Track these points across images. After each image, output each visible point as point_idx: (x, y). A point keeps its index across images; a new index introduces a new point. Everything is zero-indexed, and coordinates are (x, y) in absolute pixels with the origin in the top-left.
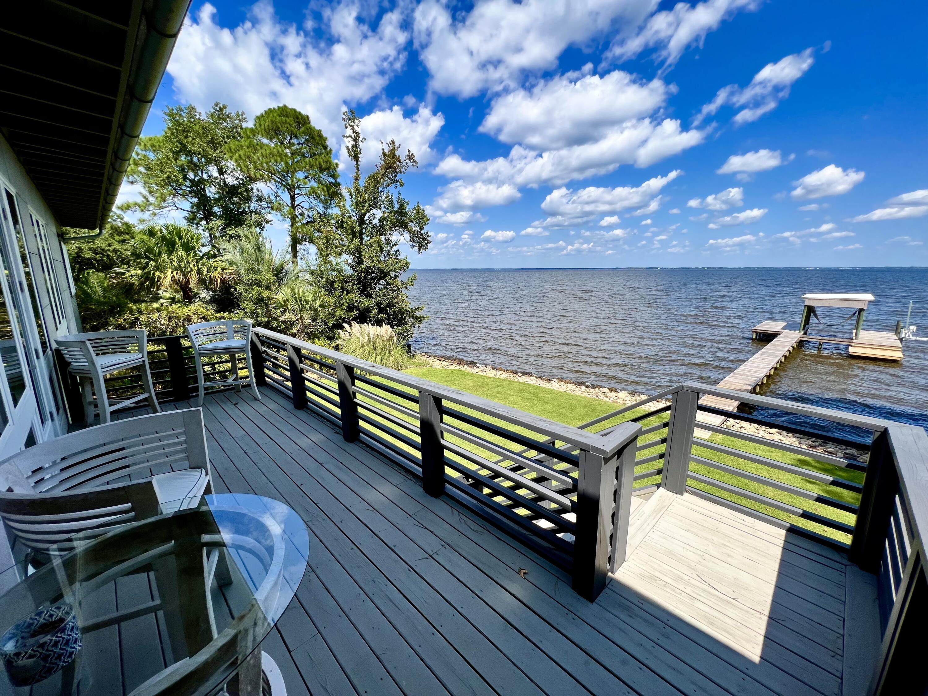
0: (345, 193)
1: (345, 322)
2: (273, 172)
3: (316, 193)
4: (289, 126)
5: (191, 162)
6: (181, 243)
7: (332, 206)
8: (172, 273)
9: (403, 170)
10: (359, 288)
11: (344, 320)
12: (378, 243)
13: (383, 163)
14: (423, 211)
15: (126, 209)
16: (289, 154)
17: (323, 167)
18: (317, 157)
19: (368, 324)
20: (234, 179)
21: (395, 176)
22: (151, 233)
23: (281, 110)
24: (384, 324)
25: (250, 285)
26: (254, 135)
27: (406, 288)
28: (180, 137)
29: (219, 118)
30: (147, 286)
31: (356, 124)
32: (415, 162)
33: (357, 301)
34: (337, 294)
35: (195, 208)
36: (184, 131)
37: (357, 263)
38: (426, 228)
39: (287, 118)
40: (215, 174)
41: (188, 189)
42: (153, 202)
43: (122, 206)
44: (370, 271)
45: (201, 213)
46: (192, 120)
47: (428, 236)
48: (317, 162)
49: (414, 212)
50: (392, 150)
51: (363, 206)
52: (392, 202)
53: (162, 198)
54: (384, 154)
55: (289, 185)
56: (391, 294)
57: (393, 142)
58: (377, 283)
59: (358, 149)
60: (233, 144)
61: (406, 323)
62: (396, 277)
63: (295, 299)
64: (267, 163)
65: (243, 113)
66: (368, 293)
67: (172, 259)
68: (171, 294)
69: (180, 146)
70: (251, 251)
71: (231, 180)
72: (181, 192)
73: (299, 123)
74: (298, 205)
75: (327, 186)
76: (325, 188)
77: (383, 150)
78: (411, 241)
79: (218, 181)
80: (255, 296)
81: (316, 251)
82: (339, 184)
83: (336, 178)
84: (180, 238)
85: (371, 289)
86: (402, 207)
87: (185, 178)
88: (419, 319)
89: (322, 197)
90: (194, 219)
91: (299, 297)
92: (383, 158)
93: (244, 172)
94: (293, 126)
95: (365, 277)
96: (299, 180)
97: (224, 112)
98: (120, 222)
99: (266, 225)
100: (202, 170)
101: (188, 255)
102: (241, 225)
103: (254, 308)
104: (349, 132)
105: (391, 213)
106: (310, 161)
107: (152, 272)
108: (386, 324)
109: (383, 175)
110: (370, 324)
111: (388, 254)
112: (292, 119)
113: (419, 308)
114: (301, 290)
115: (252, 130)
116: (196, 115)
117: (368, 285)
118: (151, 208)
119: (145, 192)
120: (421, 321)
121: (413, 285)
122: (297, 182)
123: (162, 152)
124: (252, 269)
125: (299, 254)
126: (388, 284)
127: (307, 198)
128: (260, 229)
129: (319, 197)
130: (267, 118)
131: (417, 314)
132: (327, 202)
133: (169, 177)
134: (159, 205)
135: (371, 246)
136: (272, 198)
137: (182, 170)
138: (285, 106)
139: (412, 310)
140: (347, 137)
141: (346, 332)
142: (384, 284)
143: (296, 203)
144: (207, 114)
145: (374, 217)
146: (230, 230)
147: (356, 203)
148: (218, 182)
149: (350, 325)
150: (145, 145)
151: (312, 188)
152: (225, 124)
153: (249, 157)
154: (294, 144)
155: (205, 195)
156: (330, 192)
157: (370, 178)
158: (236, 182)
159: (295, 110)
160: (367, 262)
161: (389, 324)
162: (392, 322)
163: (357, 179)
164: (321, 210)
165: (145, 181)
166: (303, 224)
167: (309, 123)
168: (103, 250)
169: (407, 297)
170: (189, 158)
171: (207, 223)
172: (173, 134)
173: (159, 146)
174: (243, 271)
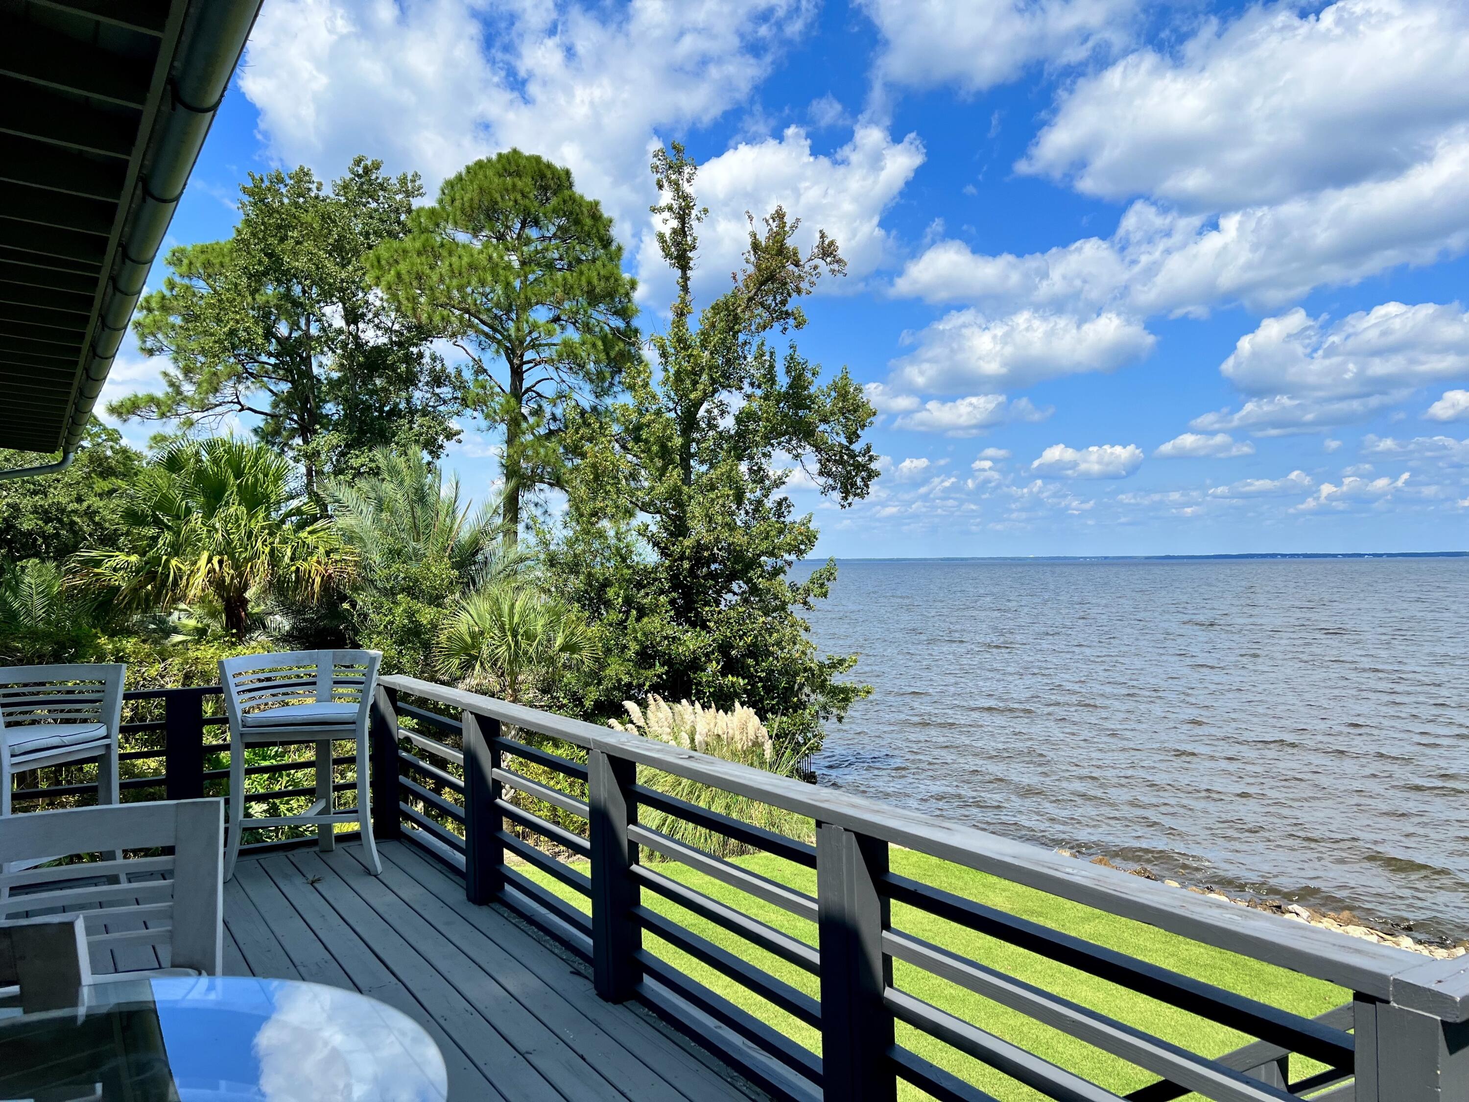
0: (650, 354)
1: (629, 698)
2: (473, 309)
3: (576, 356)
4: (519, 197)
5: (287, 296)
6: (239, 486)
7: (615, 389)
8: (210, 560)
9: (804, 285)
10: (672, 602)
11: (628, 691)
12: (732, 480)
13: (751, 269)
14: (859, 390)
15: (129, 412)
16: (516, 264)
17: (598, 290)
18: (584, 267)
19: (693, 703)
20: (380, 333)
21: (784, 302)
22: (173, 463)
23: (504, 161)
24: (737, 704)
25: (391, 593)
26: (438, 225)
27: (805, 603)
28: (270, 240)
29: (362, 192)
30: (148, 594)
31: (686, 176)
32: (839, 261)
33: (666, 638)
34: (614, 616)
35: (282, 405)
36: (279, 227)
37: (671, 534)
38: (866, 437)
39: (517, 180)
40: (339, 323)
41: (273, 361)
42: (190, 394)
43: (122, 406)
44: (706, 554)
45: (295, 417)
46: (301, 200)
47: (871, 459)
48: (584, 279)
49: (833, 394)
50: (778, 234)
51: (695, 383)
52: (771, 370)
53: (211, 384)
54: (756, 246)
55: (510, 341)
56: (761, 620)
57: (779, 215)
58: (722, 588)
59: (689, 238)
60: (384, 248)
61: (801, 705)
62: (777, 572)
63: (502, 628)
64: (460, 289)
65: (416, 176)
66: (698, 614)
67: (213, 526)
68: (200, 619)
69: (266, 260)
70: (402, 504)
71: (372, 337)
72: (254, 368)
73: (545, 189)
74: (529, 389)
75: (604, 339)
76: (600, 344)
77: (754, 235)
78: (821, 473)
79: (343, 337)
80: (400, 619)
81: (566, 507)
82: (636, 331)
83: (631, 317)
84: (238, 474)
85: (707, 604)
86: (798, 383)
87: (269, 334)
88: (843, 696)
89: (591, 366)
90: (277, 432)
91: (511, 623)
92: (752, 259)
93: (405, 316)
94: (531, 196)
95: (691, 571)
96: (534, 327)
97: (374, 177)
98: (112, 447)
99: (446, 444)
100: (309, 314)
101: (251, 516)
102: (387, 442)
103: (393, 653)
104: (667, 197)
105: (766, 398)
106: (565, 279)
107: (164, 558)
108: (742, 704)
109: (750, 299)
110: (698, 705)
111: (756, 510)
112: (529, 180)
113: (841, 662)
114: (518, 605)
115: (432, 212)
116: (310, 189)
117: (698, 593)
118: (182, 410)
119: (176, 373)
121: (825, 595)
122: (530, 332)
123: (226, 277)
124: (399, 553)
125: (524, 515)
126: (754, 590)
127: (551, 369)
128: (431, 452)
129: (582, 366)
130: (472, 182)
131: (837, 679)
132: (603, 380)
133: (232, 333)
134: (202, 400)
135: (713, 488)
136: (468, 375)
137: (265, 316)
138: (515, 151)
139: (821, 666)
140: (661, 210)
141: (629, 726)
142: (744, 592)
144: (335, 185)
145: (723, 413)
146: (357, 456)
147: (678, 373)
148: (342, 342)
149: (643, 704)
150: (191, 263)
151: (565, 344)
152: (374, 205)
153: (419, 277)
154: (528, 242)
155: (309, 374)
156: (613, 354)
157: (716, 309)
158: (383, 340)
159: (538, 159)
161: (752, 704)
162: (762, 700)
163: (681, 314)
164: (586, 398)
165: (178, 346)
166: (539, 438)
167: (571, 186)
168: (63, 511)
170: (282, 290)
171: (306, 442)
172: (254, 235)
173: (222, 265)
174: (376, 558)
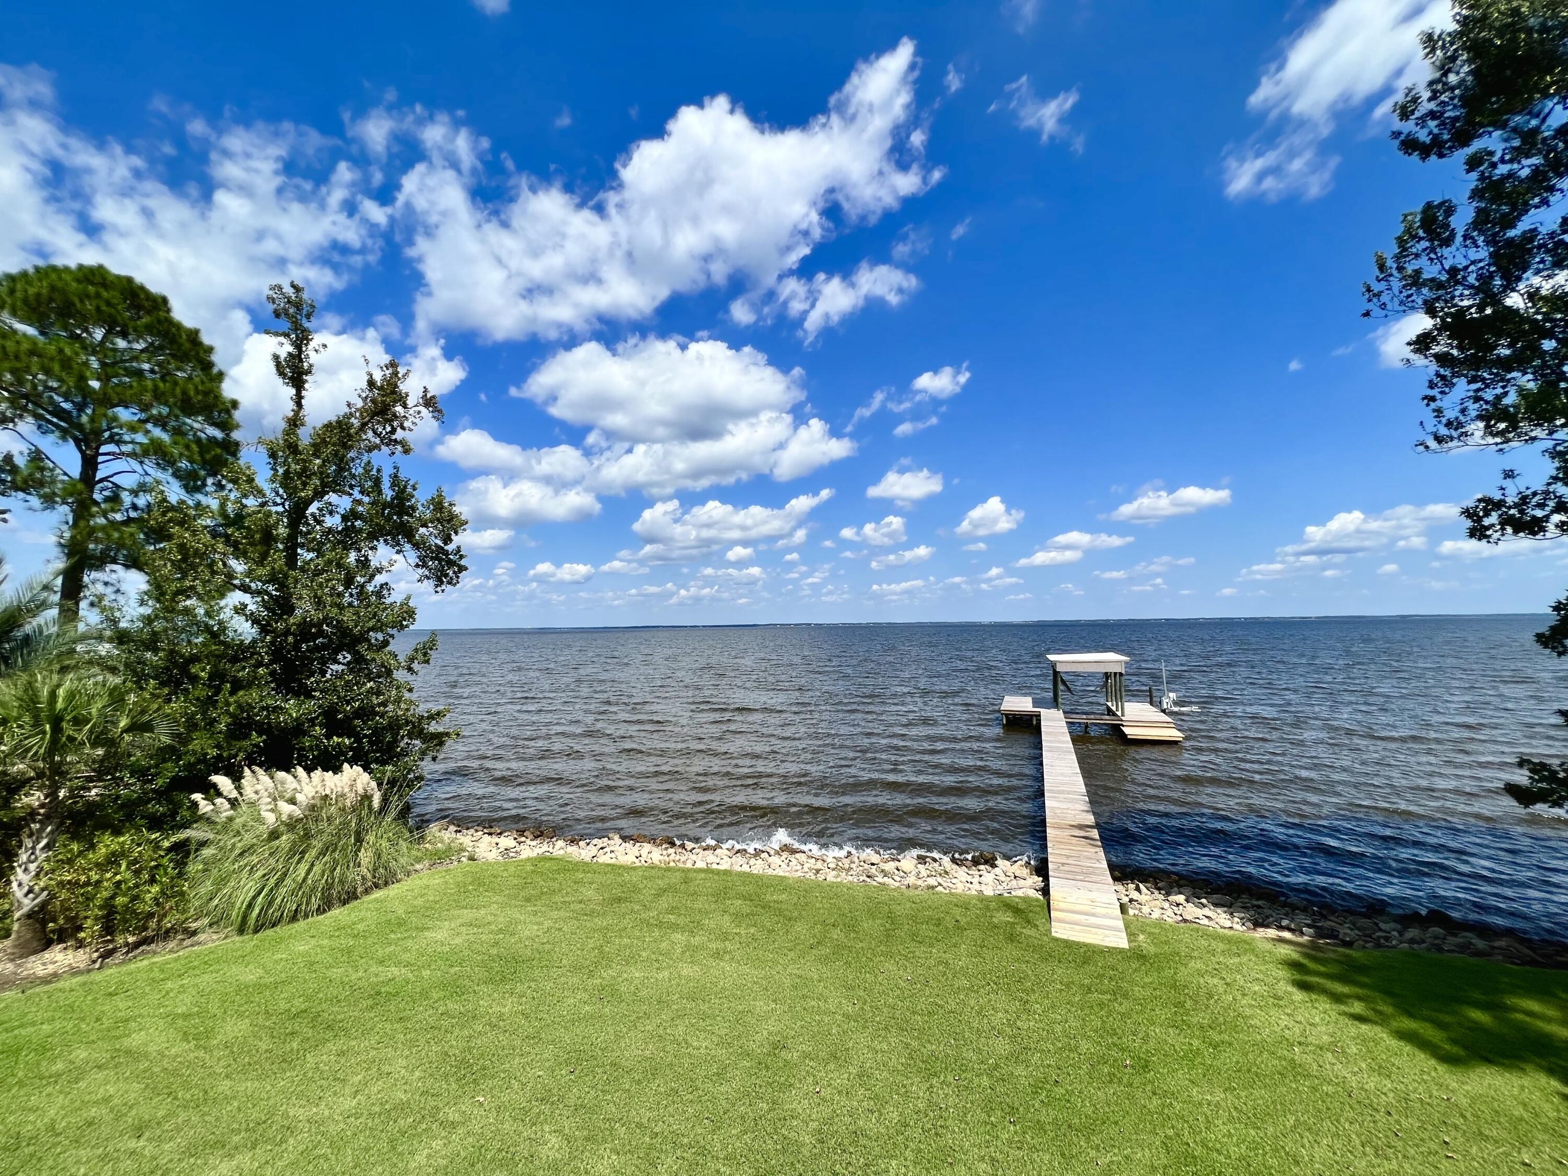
3: (165, 454)
4: (103, 305)
9: (409, 423)
10: (273, 674)
13: (364, 400)
14: (452, 505)
16: (95, 365)
17: (195, 403)
19: (295, 768)
21: (392, 433)
23: (86, 271)
24: (344, 764)
27: (409, 669)
31: (305, 313)
33: (265, 708)
34: (200, 692)
37: (273, 613)
38: (457, 540)
39: (101, 291)
44: (312, 629)
48: (178, 390)
49: (431, 506)
50: (391, 379)
51: (305, 484)
52: (377, 482)
54: (371, 383)
55: (83, 433)
56: (368, 686)
58: (328, 659)
59: (305, 364)
61: (405, 753)
62: (383, 644)
66: (302, 685)
73: (135, 306)
74: (104, 479)
75: (198, 443)
77: (370, 375)
78: (419, 565)
86: (401, 494)
88: (439, 739)
92: (366, 393)
96: (115, 424)
108: (350, 762)
109: (363, 424)
110: (301, 768)
112: (116, 295)
113: (438, 713)
117: (303, 666)
120: (441, 744)
121: (427, 662)
122: (110, 428)
125: (88, 593)
126: (360, 660)
127: (133, 462)
130: (41, 280)
131: (434, 727)
132: (195, 479)
135: (320, 572)
136: (20, 460)
138: (101, 267)
139: (421, 718)
141: (218, 800)
143: (99, 476)
145: (332, 511)
147: (287, 473)
151: (152, 442)
157: (329, 427)
159: (129, 280)
160: (304, 608)
161: (358, 760)
162: (368, 755)
163: (293, 425)
164: (174, 493)
166: (113, 523)
167: (167, 311)
169: (410, 690)
